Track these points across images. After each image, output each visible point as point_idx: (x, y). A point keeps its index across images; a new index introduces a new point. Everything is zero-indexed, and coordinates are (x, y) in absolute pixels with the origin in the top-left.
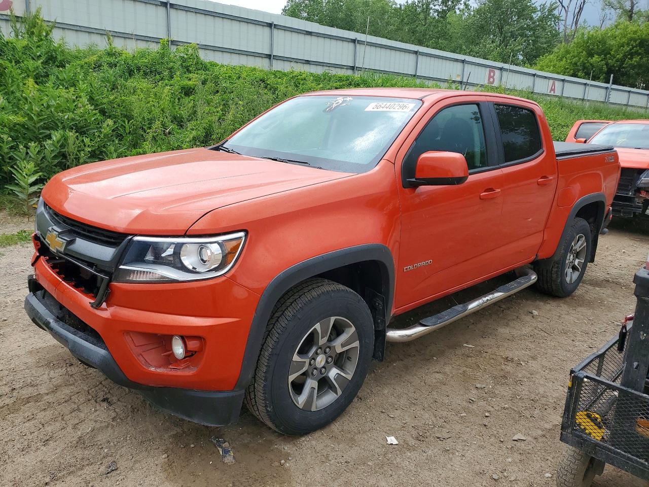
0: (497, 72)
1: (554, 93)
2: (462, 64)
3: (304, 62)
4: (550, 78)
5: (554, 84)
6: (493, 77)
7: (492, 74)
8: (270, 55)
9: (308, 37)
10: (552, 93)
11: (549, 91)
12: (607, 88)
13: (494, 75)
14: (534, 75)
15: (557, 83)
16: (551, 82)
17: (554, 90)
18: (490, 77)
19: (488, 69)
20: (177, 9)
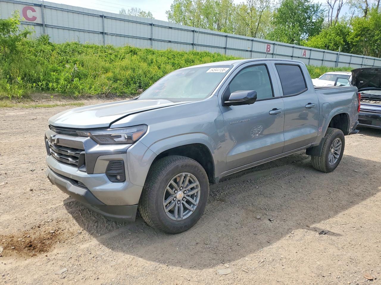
0: (272, 46)
1: (305, 56)
2: (251, 42)
3: (168, 41)
4: (302, 49)
5: (305, 52)
6: (269, 48)
7: (269, 47)
8: (151, 39)
9: (170, 30)
10: (304, 56)
11: (302, 56)
12: (337, 54)
13: (270, 47)
14: (293, 47)
15: (307, 51)
16: (303, 50)
17: (305, 55)
18: (267, 48)
19: (266, 44)
20: (107, 18)
